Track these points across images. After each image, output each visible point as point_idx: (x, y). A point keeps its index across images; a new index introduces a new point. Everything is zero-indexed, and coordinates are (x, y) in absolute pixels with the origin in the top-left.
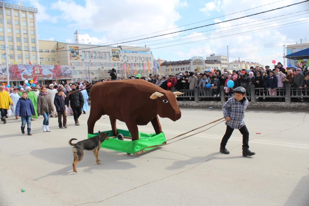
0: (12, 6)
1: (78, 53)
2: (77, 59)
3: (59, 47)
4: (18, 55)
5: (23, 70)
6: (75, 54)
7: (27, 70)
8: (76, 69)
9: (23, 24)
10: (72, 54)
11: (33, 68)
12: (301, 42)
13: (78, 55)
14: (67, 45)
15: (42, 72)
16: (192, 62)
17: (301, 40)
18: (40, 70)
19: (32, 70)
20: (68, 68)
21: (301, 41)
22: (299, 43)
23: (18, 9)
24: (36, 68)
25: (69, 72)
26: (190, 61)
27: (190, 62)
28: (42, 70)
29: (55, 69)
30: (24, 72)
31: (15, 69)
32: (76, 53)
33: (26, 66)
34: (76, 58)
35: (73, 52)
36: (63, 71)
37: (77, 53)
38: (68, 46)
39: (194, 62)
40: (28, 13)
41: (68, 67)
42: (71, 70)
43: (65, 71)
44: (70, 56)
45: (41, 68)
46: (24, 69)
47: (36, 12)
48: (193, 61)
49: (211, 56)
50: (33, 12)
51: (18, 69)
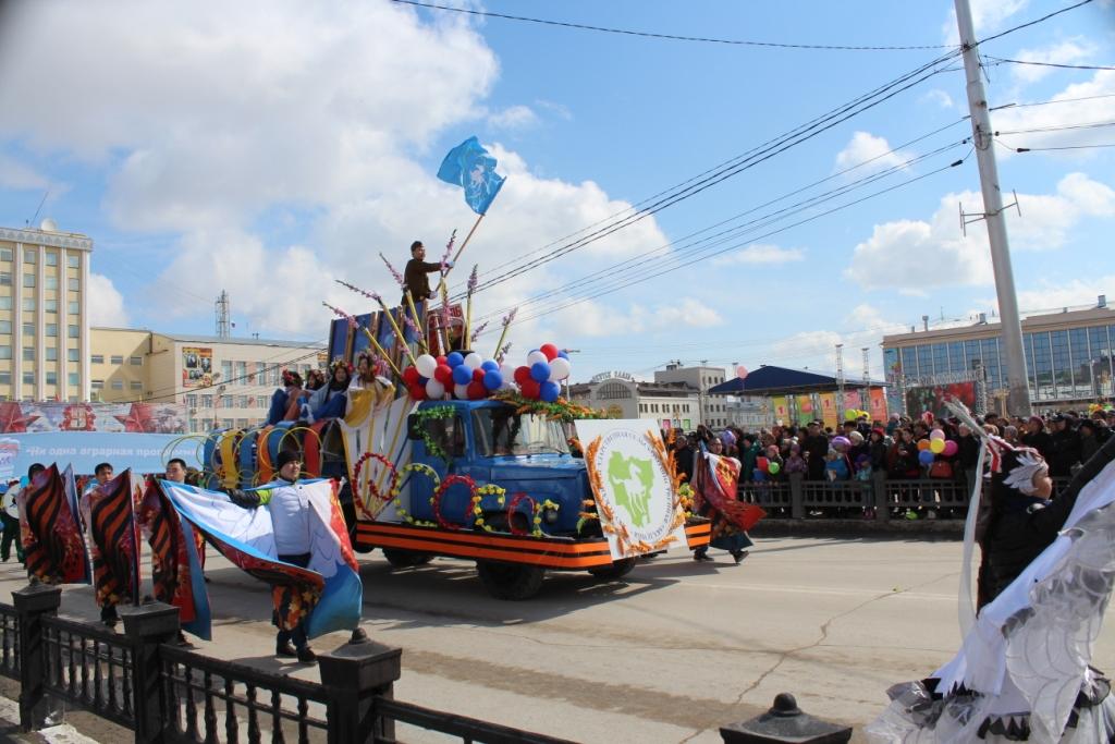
0: (21, 236)
1: (209, 366)
2: (204, 387)
3: (156, 348)
4: (25, 373)
5: (36, 418)
6: (199, 369)
7: (48, 417)
8: (199, 416)
9: (46, 285)
10: (189, 370)
11: (67, 413)
12: (926, 327)
13: (210, 372)
14: (177, 344)
15: (92, 423)
16: (594, 389)
17: (926, 319)
18: (87, 417)
19: (63, 419)
20: (174, 414)
21: (926, 325)
22: (920, 329)
23: (35, 242)
24: (73, 413)
25: (178, 425)
26: (590, 387)
27: (589, 391)
28: (93, 417)
29: (132, 415)
30: (37, 422)
31: (10, 414)
32: (203, 366)
33: (43, 406)
34: (201, 383)
35: (192, 365)
36: (157, 422)
37: (207, 368)
38: (178, 347)
39: (601, 392)
40: (64, 253)
41: (174, 409)
42: (183, 418)
43: (163, 420)
44: (185, 377)
45: (89, 413)
46: (38, 413)
47: (88, 248)
48: (598, 387)
49: (670, 367)
50: (81, 251)
51: (18, 415)
